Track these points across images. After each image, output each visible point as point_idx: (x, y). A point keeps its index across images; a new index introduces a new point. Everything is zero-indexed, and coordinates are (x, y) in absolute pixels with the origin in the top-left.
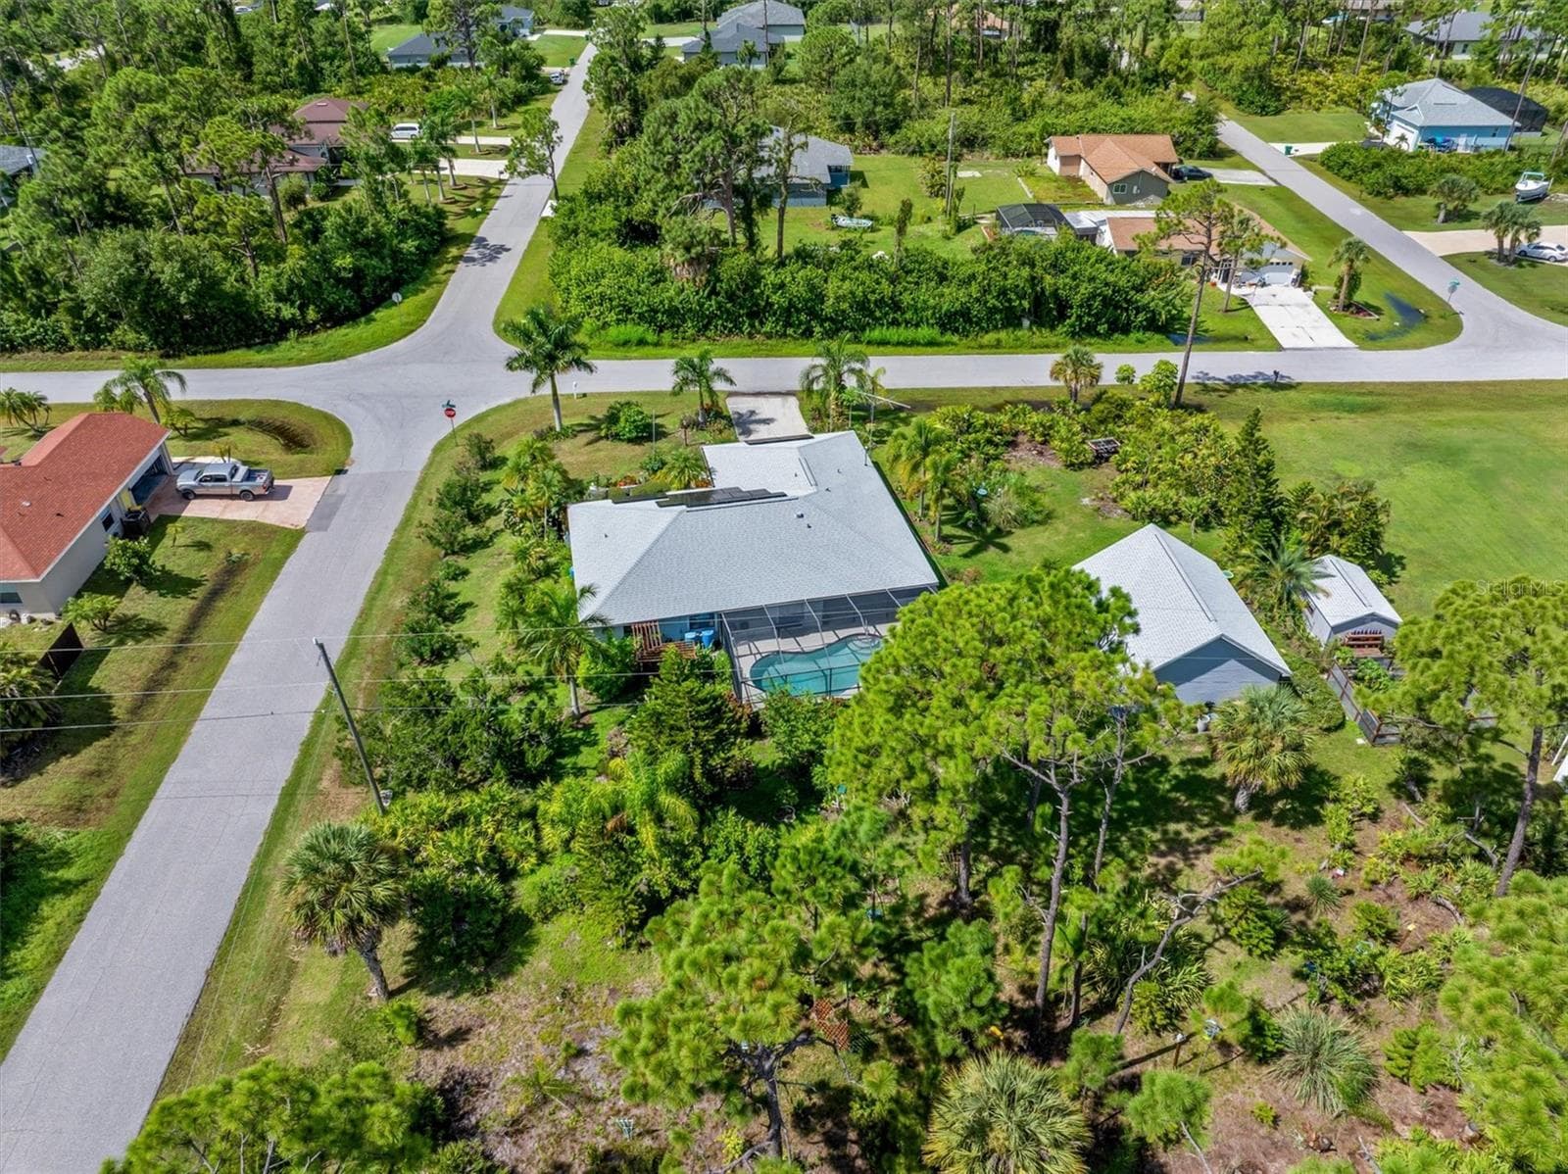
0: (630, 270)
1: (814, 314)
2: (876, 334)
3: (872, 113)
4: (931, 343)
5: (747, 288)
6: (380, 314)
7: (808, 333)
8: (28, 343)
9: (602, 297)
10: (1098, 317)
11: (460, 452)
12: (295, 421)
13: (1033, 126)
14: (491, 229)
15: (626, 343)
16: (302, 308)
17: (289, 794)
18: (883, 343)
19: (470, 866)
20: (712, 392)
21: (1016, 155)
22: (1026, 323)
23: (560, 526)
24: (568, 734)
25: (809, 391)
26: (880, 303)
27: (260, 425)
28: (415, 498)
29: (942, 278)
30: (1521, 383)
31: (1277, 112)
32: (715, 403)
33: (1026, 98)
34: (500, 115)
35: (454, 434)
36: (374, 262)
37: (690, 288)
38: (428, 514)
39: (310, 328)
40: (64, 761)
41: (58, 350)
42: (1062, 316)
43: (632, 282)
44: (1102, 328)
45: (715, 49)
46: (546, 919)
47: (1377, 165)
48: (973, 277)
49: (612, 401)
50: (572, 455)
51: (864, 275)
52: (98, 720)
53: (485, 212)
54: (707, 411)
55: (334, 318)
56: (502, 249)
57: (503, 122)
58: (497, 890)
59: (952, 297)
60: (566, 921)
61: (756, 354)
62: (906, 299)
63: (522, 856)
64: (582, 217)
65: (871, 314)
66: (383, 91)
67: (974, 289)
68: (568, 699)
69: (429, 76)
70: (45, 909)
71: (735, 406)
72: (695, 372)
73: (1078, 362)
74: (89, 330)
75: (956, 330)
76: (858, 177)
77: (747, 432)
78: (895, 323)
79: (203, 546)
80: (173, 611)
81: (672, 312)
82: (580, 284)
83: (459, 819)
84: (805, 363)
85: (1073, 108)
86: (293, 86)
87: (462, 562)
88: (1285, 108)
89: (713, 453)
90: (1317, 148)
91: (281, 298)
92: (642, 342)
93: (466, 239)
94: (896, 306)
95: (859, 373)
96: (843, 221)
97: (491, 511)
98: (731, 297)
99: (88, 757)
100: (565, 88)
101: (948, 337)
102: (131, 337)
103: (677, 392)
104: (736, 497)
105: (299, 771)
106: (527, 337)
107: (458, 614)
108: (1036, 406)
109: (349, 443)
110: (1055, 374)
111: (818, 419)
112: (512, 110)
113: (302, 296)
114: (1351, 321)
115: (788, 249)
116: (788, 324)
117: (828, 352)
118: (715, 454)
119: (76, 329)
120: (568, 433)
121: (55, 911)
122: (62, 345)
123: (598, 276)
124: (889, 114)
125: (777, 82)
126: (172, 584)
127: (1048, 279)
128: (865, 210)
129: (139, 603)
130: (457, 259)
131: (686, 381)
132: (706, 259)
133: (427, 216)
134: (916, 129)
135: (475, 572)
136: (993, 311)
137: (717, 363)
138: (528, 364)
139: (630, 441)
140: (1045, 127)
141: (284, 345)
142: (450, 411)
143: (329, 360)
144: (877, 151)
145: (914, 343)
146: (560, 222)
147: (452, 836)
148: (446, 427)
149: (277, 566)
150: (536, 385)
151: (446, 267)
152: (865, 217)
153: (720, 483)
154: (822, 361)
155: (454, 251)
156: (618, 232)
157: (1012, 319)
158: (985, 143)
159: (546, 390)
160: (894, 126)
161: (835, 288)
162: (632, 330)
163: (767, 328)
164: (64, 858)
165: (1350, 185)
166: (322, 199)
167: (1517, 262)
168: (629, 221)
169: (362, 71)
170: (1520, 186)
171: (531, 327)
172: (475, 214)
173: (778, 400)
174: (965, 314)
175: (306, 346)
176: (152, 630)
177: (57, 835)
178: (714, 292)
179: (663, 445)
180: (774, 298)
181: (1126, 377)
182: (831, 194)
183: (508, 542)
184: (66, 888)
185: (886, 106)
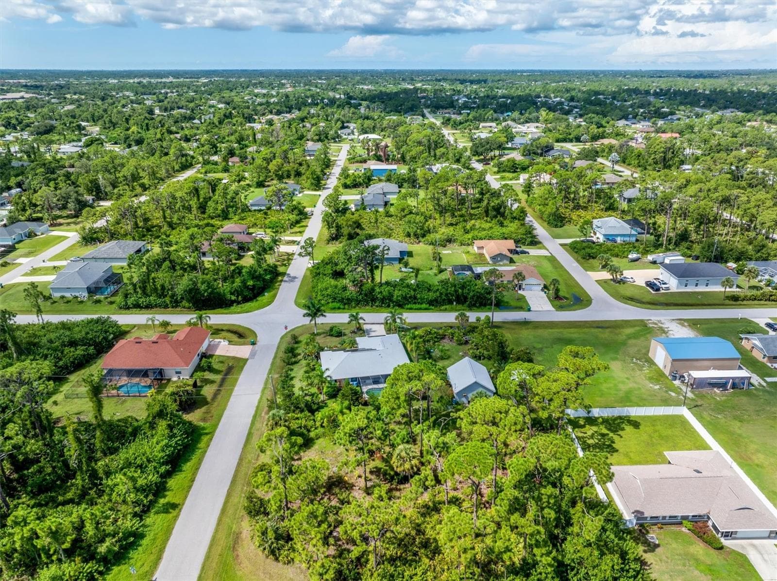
0: (336, 287)
1: (391, 300)
2: (409, 306)
3: (416, 231)
4: (426, 309)
5: (371, 293)
6: (259, 298)
7: (389, 306)
8: (156, 306)
9: (328, 295)
10: (476, 301)
11: (289, 338)
12: (240, 330)
13: (470, 236)
14: (291, 271)
15: (334, 308)
16: (238, 297)
17: (255, 417)
18: (411, 309)
19: (300, 427)
20: (359, 323)
21: (464, 245)
22: (455, 303)
23: (318, 357)
24: (321, 404)
25: (387, 323)
26: (410, 297)
27: (229, 331)
28: (277, 351)
29: (429, 290)
30: (602, 321)
31: (561, 227)
32: (360, 326)
33: (468, 227)
34: (291, 228)
35: (286, 334)
36: (258, 283)
37: (354, 293)
38: (281, 354)
39: (239, 303)
40: (199, 410)
41: (164, 308)
42: (465, 301)
43: (337, 291)
44: (477, 305)
45: (365, 204)
46: (317, 439)
47: (584, 249)
48: (438, 290)
49: (331, 325)
50: (320, 340)
51: (405, 289)
52: (204, 402)
53: (289, 265)
54: (358, 329)
55: (246, 300)
56: (295, 278)
57: (292, 231)
58: (306, 433)
59: (431, 295)
60: (321, 440)
61: (373, 312)
62: (418, 296)
63: (311, 427)
64: (321, 270)
65: (408, 300)
66: (250, 219)
67: (438, 294)
68: (322, 397)
69: (266, 214)
70: (202, 437)
71: (365, 327)
72: (355, 318)
73: (463, 315)
74: (175, 302)
75: (433, 305)
76: (410, 254)
77: (369, 334)
78: (415, 303)
79: (222, 362)
80: (217, 378)
81: (348, 299)
82: (321, 291)
83: (297, 418)
84: (386, 315)
85: (484, 230)
86: (219, 216)
87: (292, 367)
88: (564, 225)
89: (358, 339)
90: (569, 241)
91: (232, 294)
92: (339, 308)
93: (284, 274)
94: (415, 298)
95: (401, 318)
96: (403, 269)
97: (299, 354)
98: (366, 295)
99: (204, 409)
100: (312, 217)
101: (431, 307)
102: (187, 305)
103: (349, 323)
104: (364, 350)
105: (256, 412)
106: (309, 308)
107: (292, 379)
108: (451, 327)
109: (256, 336)
110: (457, 318)
111: (389, 331)
112: (294, 226)
113: (238, 293)
114: (557, 303)
115: (383, 281)
116: (383, 303)
117: (391, 312)
118: (359, 340)
119: (171, 302)
120: (318, 334)
121: (205, 439)
122: (166, 307)
123: (326, 289)
124: (422, 232)
125: (386, 216)
126: (217, 372)
127: (460, 290)
128: (411, 265)
129: (208, 375)
130: (281, 281)
131: (352, 320)
132: (359, 284)
133: (272, 267)
134: (431, 237)
135: (295, 369)
136: (444, 300)
137: (361, 315)
138: (309, 315)
139: (336, 336)
140: (473, 237)
141: (232, 308)
142: (286, 328)
143: (247, 312)
144: (418, 243)
145: (420, 309)
146: (315, 271)
147: (297, 421)
148: (285, 332)
149: (242, 368)
150: (311, 321)
151: (278, 284)
152: (411, 268)
153: (360, 347)
154: (390, 315)
155: (280, 278)
156: (332, 274)
157: (450, 302)
158: (454, 241)
159: (313, 322)
160: (424, 236)
161: (397, 294)
162: (337, 305)
163: (377, 304)
164: (204, 428)
165: (576, 255)
166: (236, 260)
167: (619, 282)
168: (336, 271)
169: (243, 211)
170: (630, 256)
171: (310, 305)
172: (285, 265)
173: (378, 325)
174: (436, 300)
175: (238, 308)
176: (212, 382)
177: (202, 424)
178: (361, 294)
179: (345, 337)
180: (379, 296)
181: (478, 319)
182: (400, 260)
183: (304, 362)
184: (207, 434)
185: (421, 229)
